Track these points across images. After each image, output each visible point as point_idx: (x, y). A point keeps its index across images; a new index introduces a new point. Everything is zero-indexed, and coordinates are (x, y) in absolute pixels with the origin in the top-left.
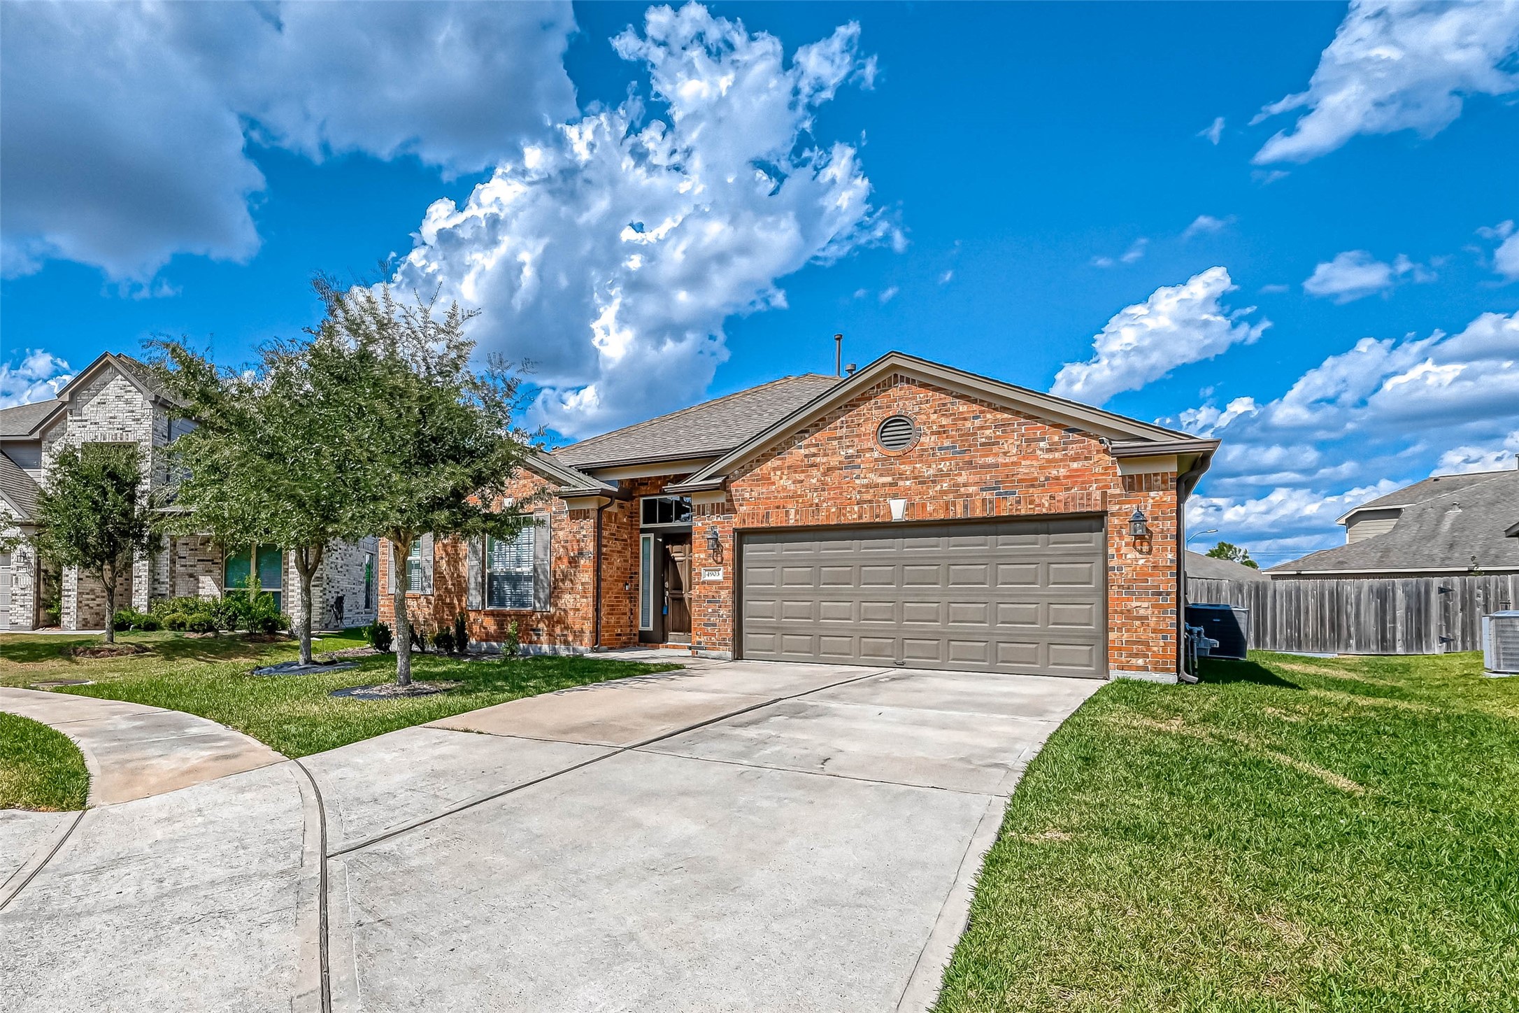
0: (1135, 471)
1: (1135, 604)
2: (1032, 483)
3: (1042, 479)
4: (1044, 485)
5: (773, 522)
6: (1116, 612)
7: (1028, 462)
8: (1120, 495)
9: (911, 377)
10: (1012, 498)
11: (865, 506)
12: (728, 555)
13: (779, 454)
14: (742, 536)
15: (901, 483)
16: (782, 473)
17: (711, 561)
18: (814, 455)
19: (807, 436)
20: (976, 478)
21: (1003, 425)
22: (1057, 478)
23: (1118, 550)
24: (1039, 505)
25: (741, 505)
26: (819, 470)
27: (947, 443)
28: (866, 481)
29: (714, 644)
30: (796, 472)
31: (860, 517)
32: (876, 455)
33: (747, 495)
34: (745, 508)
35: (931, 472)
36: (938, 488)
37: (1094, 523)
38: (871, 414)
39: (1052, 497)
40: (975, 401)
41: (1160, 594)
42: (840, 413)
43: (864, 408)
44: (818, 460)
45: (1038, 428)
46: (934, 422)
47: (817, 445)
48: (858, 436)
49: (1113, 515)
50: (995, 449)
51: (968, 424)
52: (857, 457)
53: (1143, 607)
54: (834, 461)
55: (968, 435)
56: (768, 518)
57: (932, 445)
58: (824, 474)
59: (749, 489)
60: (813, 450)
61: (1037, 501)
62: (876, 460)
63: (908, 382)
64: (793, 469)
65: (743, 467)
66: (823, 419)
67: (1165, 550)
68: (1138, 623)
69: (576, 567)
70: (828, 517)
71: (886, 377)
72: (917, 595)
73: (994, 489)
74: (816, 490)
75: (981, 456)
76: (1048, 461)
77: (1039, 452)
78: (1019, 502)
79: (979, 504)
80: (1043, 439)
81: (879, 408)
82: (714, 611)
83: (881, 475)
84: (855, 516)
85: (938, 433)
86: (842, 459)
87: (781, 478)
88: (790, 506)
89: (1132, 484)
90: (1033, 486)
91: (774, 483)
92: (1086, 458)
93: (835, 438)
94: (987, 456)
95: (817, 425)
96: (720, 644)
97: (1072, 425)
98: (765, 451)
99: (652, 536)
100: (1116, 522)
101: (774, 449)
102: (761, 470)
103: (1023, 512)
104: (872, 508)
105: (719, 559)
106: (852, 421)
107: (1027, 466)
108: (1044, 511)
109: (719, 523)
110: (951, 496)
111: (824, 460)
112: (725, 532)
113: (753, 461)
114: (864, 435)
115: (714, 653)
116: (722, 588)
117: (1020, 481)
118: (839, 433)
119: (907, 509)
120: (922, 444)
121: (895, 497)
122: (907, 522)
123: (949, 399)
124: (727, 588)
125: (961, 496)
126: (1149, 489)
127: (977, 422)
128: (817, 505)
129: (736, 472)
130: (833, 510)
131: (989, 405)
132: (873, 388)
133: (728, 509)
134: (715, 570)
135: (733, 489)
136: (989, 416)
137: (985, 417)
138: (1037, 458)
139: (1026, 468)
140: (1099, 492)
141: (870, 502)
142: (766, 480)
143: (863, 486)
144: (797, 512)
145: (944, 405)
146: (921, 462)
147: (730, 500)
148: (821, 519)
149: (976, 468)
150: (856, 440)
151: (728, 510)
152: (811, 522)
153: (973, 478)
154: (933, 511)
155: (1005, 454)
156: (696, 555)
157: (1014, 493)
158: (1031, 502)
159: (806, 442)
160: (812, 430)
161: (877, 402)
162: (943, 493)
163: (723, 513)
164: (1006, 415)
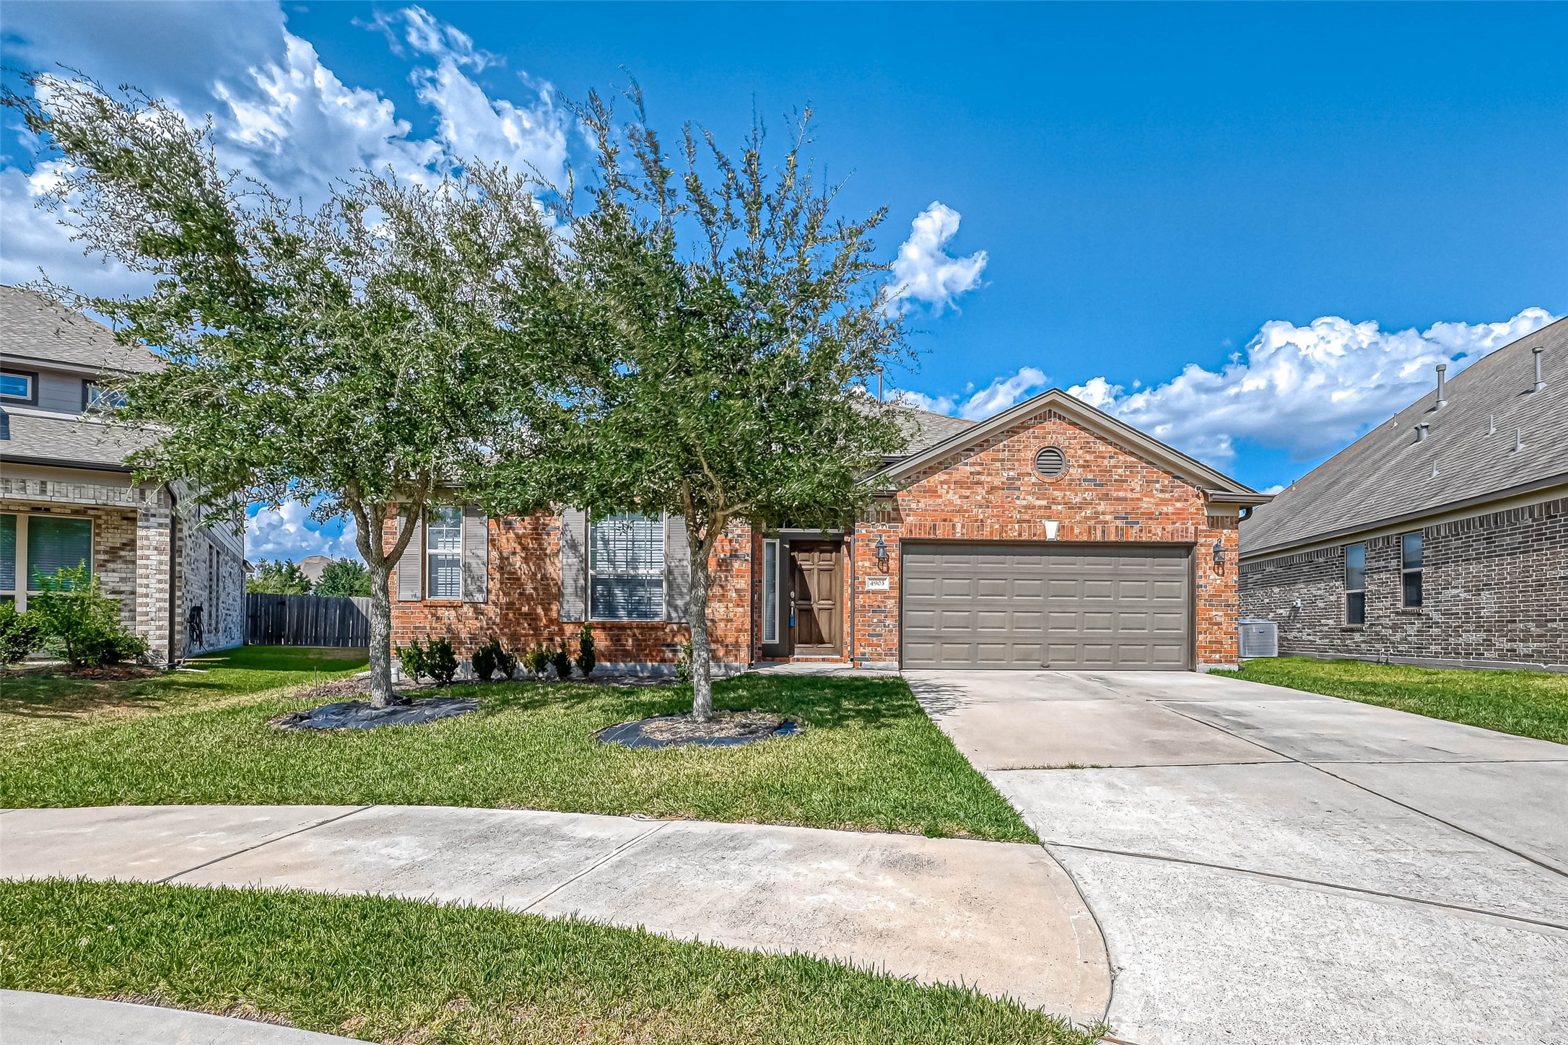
0: (1218, 513)
1: (1214, 613)
2: (1150, 516)
3: (1157, 514)
4: (1158, 519)
5: (940, 534)
6: (1203, 619)
7: (1147, 499)
8: (1206, 531)
9: (1063, 414)
10: (1137, 527)
11: (1024, 525)
12: (893, 564)
13: (946, 468)
14: (908, 545)
15: (1054, 507)
16: (949, 487)
17: (876, 569)
18: (979, 473)
19: (972, 454)
20: (1112, 510)
21: (1131, 466)
22: (1167, 514)
23: (1205, 573)
24: (1154, 535)
25: (908, 515)
26: (983, 488)
27: (1090, 476)
28: (1024, 503)
29: (879, 654)
30: (961, 488)
31: (1020, 535)
32: (1033, 479)
33: (914, 506)
34: (911, 518)
35: (1078, 499)
36: (1083, 514)
37: (1183, 552)
38: (1029, 444)
39: (1163, 529)
40: (1111, 444)
41: (1229, 606)
42: (1003, 438)
43: (1023, 435)
44: (983, 478)
45: (1155, 473)
46: (1080, 457)
47: (982, 464)
48: (1018, 460)
49: (1201, 545)
50: (1125, 486)
51: (1106, 462)
52: (1018, 479)
53: (1218, 615)
54: (997, 482)
55: (1106, 471)
56: (935, 529)
57: (1079, 476)
58: (988, 493)
59: (915, 500)
60: (978, 468)
62: (1033, 484)
63: (1060, 419)
64: (960, 484)
65: (909, 477)
66: (987, 441)
67: (1232, 573)
68: (1216, 627)
69: (727, 571)
70: (991, 533)
71: (1042, 411)
72: (1060, 606)
73: (1124, 518)
74: (981, 506)
75: (1115, 490)
76: (1162, 500)
77: (1155, 492)
78: (1141, 531)
79: (1114, 531)
80: (1158, 482)
81: (1036, 437)
82: (880, 621)
83: (1037, 499)
84: (1016, 534)
85: (1083, 466)
86: (1005, 480)
87: (948, 492)
88: (956, 520)
89: (1214, 523)
90: (1151, 519)
91: (940, 497)
92: (1186, 500)
93: (998, 460)
94: (1119, 491)
95: (981, 446)
96: (886, 654)
97: (1177, 474)
98: (932, 464)
99: (777, 541)
100: (1203, 551)
101: (940, 463)
102: (928, 482)
103: (1144, 540)
104: (1030, 527)
105: (885, 569)
106: (1013, 446)
107: (1147, 502)
108: (1158, 539)
109: (884, 532)
110: (1093, 522)
111: (989, 479)
112: (892, 541)
113: (920, 473)
114: (1024, 460)
115: (881, 664)
116: (888, 598)
117: (1143, 514)
118: (1001, 455)
119: (1059, 531)
120: (1071, 475)
121: (1049, 518)
122: (1058, 541)
123: (1092, 439)
125: (1100, 522)
126: (1224, 528)
127: (1113, 462)
128: (982, 521)
129: (904, 482)
130: (997, 526)
131: (1121, 449)
132: (1032, 419)
133: (895, 517)
134: (880, 579)
135: (899, 499)
136: (1120, 457)
137: (1118, 458)
138: (1153, 496)
139: (1146, 504)
140: (1193, 528)
141: (1029, 521)
142: (933, 492)
143: (1022, 506)
144: (963, 526)
145: (1088, 443)
146: (1070, 490)
147: (896, 509)
148: (986, 534)
149: (1110, 499)
150: (1016, 463)
151: (894, 519)
152: (976, 536)
153: (1109, 509)
154: (1079, 534)
155: (1132, 490)
156: (860, 563)
157: (1138, 523)
158: (1150, 532)
159: (970, 460)
160: (977, 449)
161: (1034, 432)
162: (1087, 518)
163: (889, 522)
164: (1133, 459)
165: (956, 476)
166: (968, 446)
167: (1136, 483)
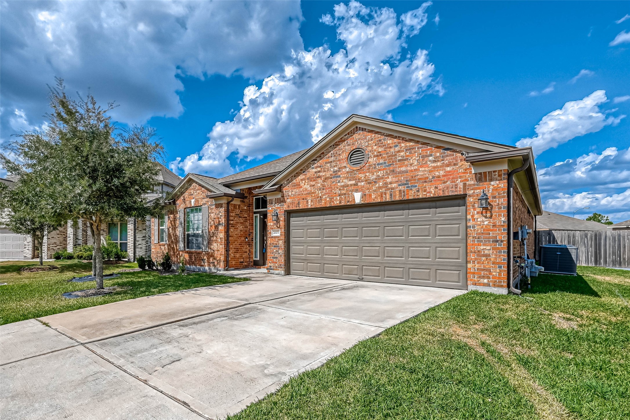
0: (482, 170)
1: (482, 247)
2: (425, 180)
3: (431, 177)
4: (431, 181)
5: (301, 207)
6: (471, 252)
7: (423, 169)
8: (474, 185)
9: (364, 127)
10: (415, 189)
11: (342, 197)
12: (282, 223)
13: (304, 172)
14: (289, 214)
15: (359, 184)
16: (305, 182)
17: (275, 226)
18: (319, 172)
19: (316, 162)
20: (397, 179)
21: (410, 149)
22: (439, 177)
23: (473, 216)
24: (429, 192)
25: (287, 199)
26: (321, 179)
27: (381, 161)
28: (343, 184)
29: (276, 267)
30: (311, 181)
31: (340, 202)
32: (347, 169)
33: (290, 194)
34: (289, 200)
35: (374, 177)
36: (377, 185)
37: (460, 202)
38: (345, 149)
39: (436, 188)
40: (396, 137)
41: (497, 241)
42: (331, 149)
43: (342, 146)
44: (321, 174)
45: (428, 150)
46: (375, 150)
47: (320, 167)
48: (339, 160)
49: (470, 196)
50: (406, 163)
51: (392, 150)
52: (339, 171)
53: (486, 249)
54: (328, 175)
55: (392, 156)
56: (299, 204)
57: (374, 162)
58: (324, 181)
59: (291, 191)
60: (319, 169)
61: (428, 190)
62: (348, 172)
63: (362, 130)
64: (310, 179)
65: (288, 180)
66: (323, 153)
67: (500, 215)
68: (484, 258)
69: (218, 230)
70: (325, 203)
71: (352, 129)
72: (369, 243)
73: (406, 184)
74: (320, 189)
75: (399, 167)
76: (434, 167)
77: (429, 163)
78: (418, 191)
79: (397, 193)
80: (431, 155)
81: (349, 145)
82: (276, 251)
83: (350, 180)
84: (338, 202)
85: (377, 156)
86: (331, 173)
87: (305, 184)
88: (309, 198)
89: (480, 178)
90: (426, 182)
91: (301, 187)
92: (455, 165)
93: (329, 162)
94: (402, 167)
95: (320, 156)
96: (279, 267)
97: (447, 146)
98: (297, 171)
99: (258, 215)
100: (472, 200)
101: (301, 170)
102: (296, 180)
103: (421, 196)
104: (345, 197)
105: (279, 226)
106: (336, 153)
107: (423, 171)
108: (432, 195)
109: (278, 208)
110: (384, 189)
111: (324, 174)
112: (281, 212)
113: (292, 176)
114: (342, 159)
115: (277, 272)
116: (280, 240)
117: (419, 179)
118: (330, 160)
119: (362, 197)
120: (369, 163)
121: (357, 191)
122: (363, 204)
123: (383, 137)
124: (282, 240)
125: (389, 189)
126: (491, 180)
127: (397, 149)
128: (321, 197)
129: (286, 182)
130: (328, 199)
131: (403, 139)
132: (346, 135)
133: (282, 201)
134: (277, 231)
135: (284, 191)
136: (403, 145)
137: (400, 146)
138: (427, 166)
140: (462, 184)
141: (345, 194)
142: (298, 185)
143: (341, 186)
144: (312, 201)
145: (380, 140)
146: (369, 172)
147: (283, 197)
148: (323, 204)
149: (396, 173)
150: (338, 163)
152: (318, 206)
153: (395, 179)
154: (375, 198)
155: (411, 165)
156: (269, 224)
157: (416, 186)
158: (425, 191)
159: (315, 165)
160: (318, 159)
161: (348, 142)
162: (380, 188)
163: (280, 203)
164: (411, 144)
165: (308, 175)
166: (314, 158)
167: (414, 160)
